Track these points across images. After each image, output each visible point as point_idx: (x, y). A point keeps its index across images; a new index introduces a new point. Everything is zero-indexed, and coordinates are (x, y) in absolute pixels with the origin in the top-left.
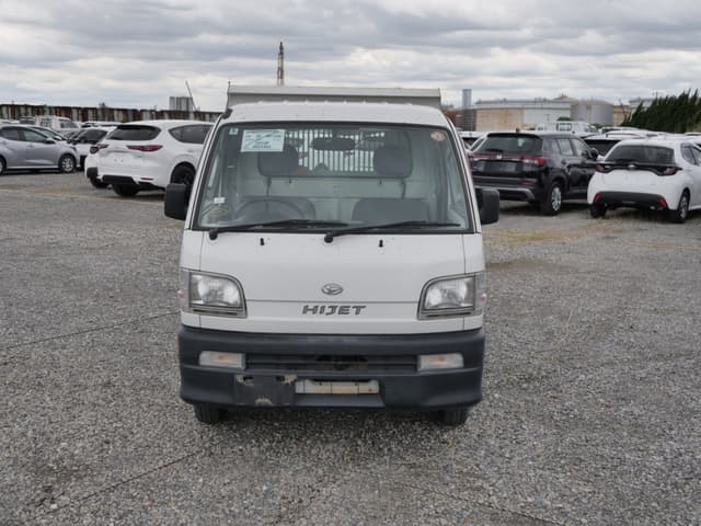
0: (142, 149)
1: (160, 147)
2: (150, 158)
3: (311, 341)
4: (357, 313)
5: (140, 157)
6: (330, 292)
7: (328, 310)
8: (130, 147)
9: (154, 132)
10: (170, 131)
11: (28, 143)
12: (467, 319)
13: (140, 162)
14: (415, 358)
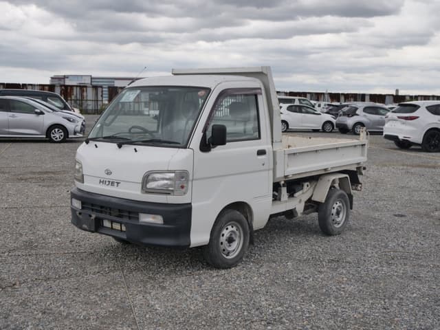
0: (406, 118)
1: (417, 117)
2: (410, 124)
3: (102, 198)
4: (117, 186)
5: (403, 123)
6: (107, 174)
7: (107, 183)
8: (399, 117)
9: (416, 107)
10: (427, 108)
11: (380, 116)
12: (169, 196)
13: (403, 127)
14: (137, 213)
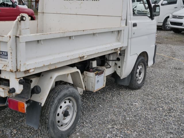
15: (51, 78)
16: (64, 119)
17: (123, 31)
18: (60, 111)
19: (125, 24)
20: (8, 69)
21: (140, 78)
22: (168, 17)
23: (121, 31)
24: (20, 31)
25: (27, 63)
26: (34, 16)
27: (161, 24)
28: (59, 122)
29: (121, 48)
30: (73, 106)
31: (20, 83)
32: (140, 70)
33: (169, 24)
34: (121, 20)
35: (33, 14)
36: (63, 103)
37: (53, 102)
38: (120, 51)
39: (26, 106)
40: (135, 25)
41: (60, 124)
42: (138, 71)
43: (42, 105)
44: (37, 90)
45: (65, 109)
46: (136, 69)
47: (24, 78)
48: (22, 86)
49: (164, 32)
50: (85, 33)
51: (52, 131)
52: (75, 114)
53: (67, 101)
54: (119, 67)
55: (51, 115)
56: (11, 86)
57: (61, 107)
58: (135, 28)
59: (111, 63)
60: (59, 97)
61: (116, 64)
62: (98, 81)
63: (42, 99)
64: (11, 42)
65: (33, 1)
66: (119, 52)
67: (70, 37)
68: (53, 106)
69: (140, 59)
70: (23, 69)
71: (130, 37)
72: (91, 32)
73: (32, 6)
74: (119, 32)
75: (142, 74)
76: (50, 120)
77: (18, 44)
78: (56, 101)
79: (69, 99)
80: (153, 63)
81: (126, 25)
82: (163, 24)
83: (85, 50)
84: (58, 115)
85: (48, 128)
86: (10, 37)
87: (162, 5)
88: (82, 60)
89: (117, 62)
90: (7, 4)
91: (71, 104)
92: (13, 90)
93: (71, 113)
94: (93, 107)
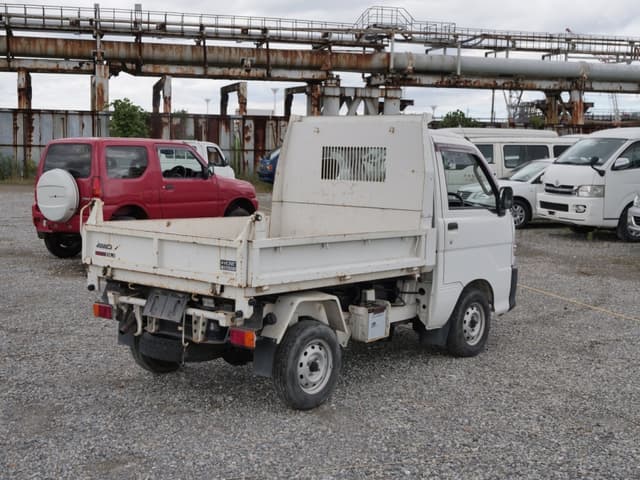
15: (292, 304)
16: (310, 375)
17: (423, 237)
18: (304, 359)
19: (430, 224)
20: (236, 284)
21: (474, 334)
22: (631, 204)
23: (420, 236)
24: (254, 235)
25: (261, 277)
26: (256, 199)
27: (615, 223)
28: (302, 377)
29: (421, 268)
30: (327, 356)
31: (250, 303)
32: (472, 318)
33: (632, 225)
34: (422, 216)
35: (252, 194)
36: (310, 348)
37: (294, 341)
38: (421, 274)
39: (255, 339)
40: (453, 226)
41: (303, 381)
42: (467, 318)
43: (278, 342)
44: (270, 320)
45: (312, 358)
46: (460, 313)
47: (255, 297)
48: (252, 308)
49: (622, 244)
50: (347, 238)
51: (290, 387)
52: (329, 371)
53: (317, 347)
54: (424, 307)
55: (290, 361)
56: (237, 308)
57: (306, 354)
58: (453, 232)
59: (406, 298)
60: (303, 335)
61: (418, 301)
62: (374, 324)
63: (278, 334)
64: (242, 248)
65: (247, 151)
66: (418, 276)
67: (323, 245)
68: (294, 348)
69: (471, 294)
70: (255, 285)
71: (441, 248)
72: (359, 238)
73: (245, 164)
74: (416, 238)
75: (478, 326)
76: (288, 369)
77: (251, 252)
78: (298, 341)
79: (320, 344)
80: (508, 307)
81: (433, 226)
82: (619, 223)
83: (347, 267)
84: (301, 365)
85: (285, 383)
86: (241, 241)
87: (614, 168)
88: (343, 283)
89: (419, 297)
90: (189, 170)
91: (322, 352)
92: (240, 314)
93: (322, 367)
94: (369, 377)
